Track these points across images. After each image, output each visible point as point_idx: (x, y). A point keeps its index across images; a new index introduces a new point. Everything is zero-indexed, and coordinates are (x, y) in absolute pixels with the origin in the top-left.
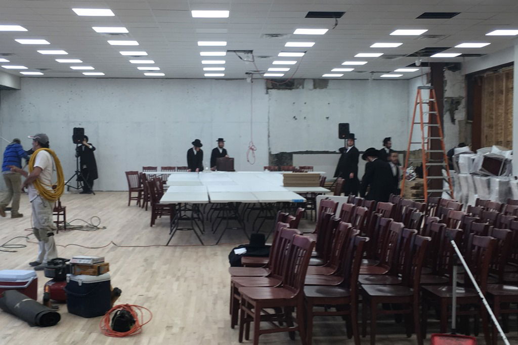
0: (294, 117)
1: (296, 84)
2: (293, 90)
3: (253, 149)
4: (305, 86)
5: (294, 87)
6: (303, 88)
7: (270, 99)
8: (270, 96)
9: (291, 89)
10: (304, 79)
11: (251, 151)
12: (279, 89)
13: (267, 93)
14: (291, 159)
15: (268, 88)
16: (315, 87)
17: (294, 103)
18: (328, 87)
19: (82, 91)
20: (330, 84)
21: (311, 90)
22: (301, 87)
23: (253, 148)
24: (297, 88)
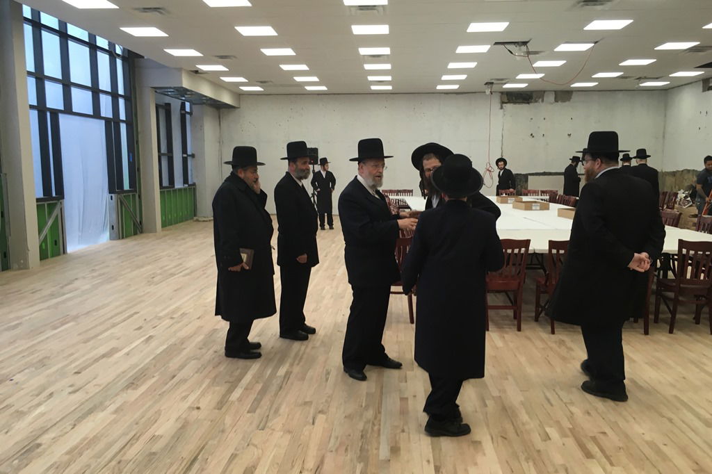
0: (532, 135)
1: (534, 96)
2: (532, 105)
3: (490, 171)
4: (545, 99)
5: (533, 100)
6: (543, 101)
7: (505, 115)
8: (504, 111)
9: (528, 103)
10: (544, 91)
11: (488, 172)
12: (515, 103)
13: (502, 108)
14: (527, 181)
15: (503, 103)
16: (556, 100)
17: (532, 119)
18: (572, 100)
19: (302, 109)
20: (575, 97)
21: (552, 104)
22: (540, 100)
23: (490, 169)
24: (536, 102)
